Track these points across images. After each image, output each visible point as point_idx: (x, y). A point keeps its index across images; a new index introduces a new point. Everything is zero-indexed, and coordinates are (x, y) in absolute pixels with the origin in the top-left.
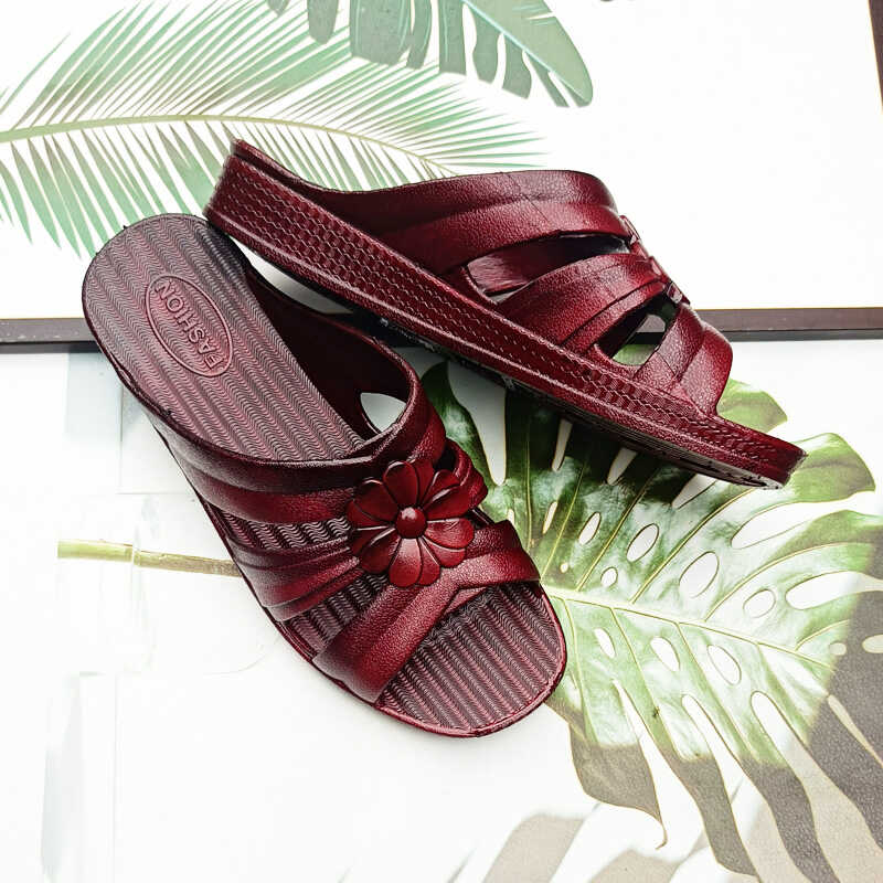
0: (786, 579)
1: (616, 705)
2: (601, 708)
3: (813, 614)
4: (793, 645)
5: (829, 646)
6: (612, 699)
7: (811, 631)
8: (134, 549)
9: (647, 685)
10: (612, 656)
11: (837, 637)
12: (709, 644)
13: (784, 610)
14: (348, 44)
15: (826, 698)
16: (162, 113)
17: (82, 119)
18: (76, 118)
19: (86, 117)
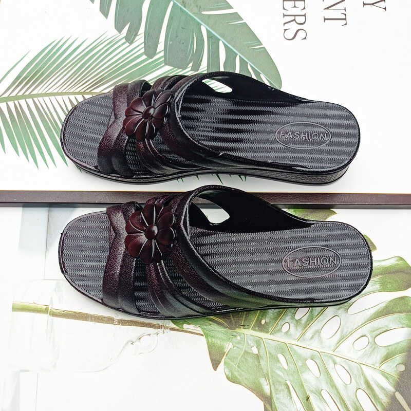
0: (374, 331)
1: (288, 393)
2: (280, 395)
3: (388, 349)
4: (378, 365)
5: (396, 366)
6: (286, 390)
7: (387, 358)
8: (50, 308)
9: (304, 384)
10: (286, 368)
11: (400, 362)
12: (335, 363)
13: (374, 347)
14: (163, 59)
15: (394, 393)
16: (71, 91)
17: (33, 93)
18: (30, 93)
19: (35, 92)
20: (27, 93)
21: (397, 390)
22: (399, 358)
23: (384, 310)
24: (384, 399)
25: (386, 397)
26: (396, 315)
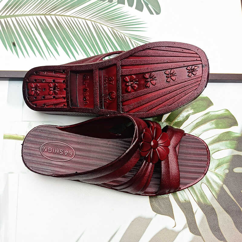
0: (212, 151)
3: (219, 161)
5: (224, 170)
7: (219, 165)
11: (226, 168)
13: (211, 159)
15: (222, 185)
16: (38, 13)
17: (15, 14)
18: (13, 14)
19: (16, 14)
20: (12, 14)
21: (224, 184)
22: (225, 166)
23: (217, 139)
24: (217, 189)
25: (218, 187)
26: (224, 142)
